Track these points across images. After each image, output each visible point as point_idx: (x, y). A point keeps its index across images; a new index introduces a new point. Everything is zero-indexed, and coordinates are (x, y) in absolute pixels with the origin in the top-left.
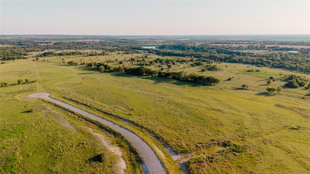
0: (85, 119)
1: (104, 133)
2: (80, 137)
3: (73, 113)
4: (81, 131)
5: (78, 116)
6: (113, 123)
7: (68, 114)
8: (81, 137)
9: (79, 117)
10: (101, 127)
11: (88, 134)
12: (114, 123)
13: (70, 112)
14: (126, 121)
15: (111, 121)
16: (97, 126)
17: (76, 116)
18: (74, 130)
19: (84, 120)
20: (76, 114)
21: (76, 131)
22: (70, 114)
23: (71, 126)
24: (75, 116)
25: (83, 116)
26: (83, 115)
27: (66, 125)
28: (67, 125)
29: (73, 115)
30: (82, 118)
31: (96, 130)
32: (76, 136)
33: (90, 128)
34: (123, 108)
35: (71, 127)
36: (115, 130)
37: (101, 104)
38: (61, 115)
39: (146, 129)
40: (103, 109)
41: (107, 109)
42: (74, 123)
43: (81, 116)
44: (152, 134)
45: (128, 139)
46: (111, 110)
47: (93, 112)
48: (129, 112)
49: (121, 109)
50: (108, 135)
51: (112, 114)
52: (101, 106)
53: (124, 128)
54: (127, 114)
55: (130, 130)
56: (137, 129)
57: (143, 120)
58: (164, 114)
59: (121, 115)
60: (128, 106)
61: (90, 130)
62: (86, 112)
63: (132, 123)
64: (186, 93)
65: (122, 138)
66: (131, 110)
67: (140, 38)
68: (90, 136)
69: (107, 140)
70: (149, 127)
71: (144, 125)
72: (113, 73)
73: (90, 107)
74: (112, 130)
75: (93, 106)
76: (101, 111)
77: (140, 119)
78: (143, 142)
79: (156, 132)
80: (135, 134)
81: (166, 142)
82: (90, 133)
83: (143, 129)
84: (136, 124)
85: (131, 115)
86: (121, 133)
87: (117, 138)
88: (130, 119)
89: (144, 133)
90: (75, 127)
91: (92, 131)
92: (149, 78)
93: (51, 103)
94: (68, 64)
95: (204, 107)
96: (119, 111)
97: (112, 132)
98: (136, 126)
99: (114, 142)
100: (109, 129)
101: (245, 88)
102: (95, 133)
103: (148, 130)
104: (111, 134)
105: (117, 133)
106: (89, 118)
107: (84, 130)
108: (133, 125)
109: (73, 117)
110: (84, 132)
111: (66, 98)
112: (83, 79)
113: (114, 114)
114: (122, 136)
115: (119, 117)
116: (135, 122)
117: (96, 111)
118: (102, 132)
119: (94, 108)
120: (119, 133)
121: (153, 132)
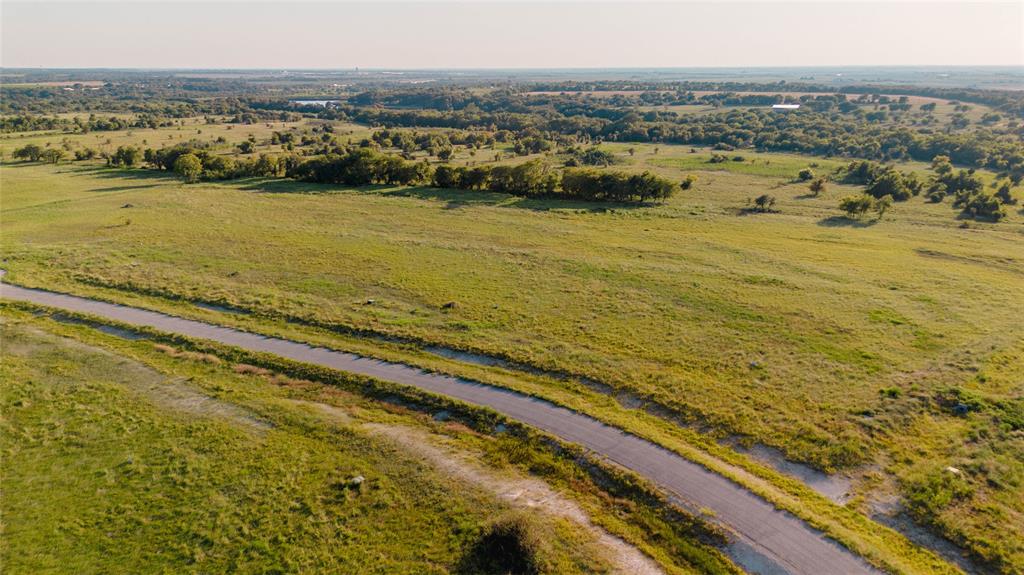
0: (266, 365)
1: (407, 418)
2: (306, 455)
3: (179, 341)
4: (290, 423)
5: (220, 356)
6: (417, 371)
7: (163, 351)
8: (312, 452)
9: (229, 358)
10: (372, 392)
11: (338, 433)
12: (419, 368)
13: (163, 339)
15: (401, 363)
16: (352, 391)
17: (213, 358)
18: (247, 421)
19: (264, 371)
20: (203, 347)
21: (267, 428)
22: (171, 350)
23: (216, 404)
24: (201, 356)
25: (246, 354)
26: (245, 349)
27: (183, 402)
28: (193, 403)
29: (192, 355)
30: (245, 362)
31: (358, 411)
32: (286, 451)
33: (323, 406)
34: (407, 307)
35: (220, 410)
36: (457, 401)
37: (292, 295)
38: (128, 360)
39: (583, 378)
40: (319, 316)
41: (334, 313)
42: (225, 388)
43: (236, 352)
44: (626, 397)
45: (549, 434)
46: (356, 317)
47: (283, 333)
48: (443, 316)
49: (396, 308)
50: (433, 426)
51: (379, 334)
52: (301, 304)
53: (484, 385)
54: (445, 328)
55: (523, 390)
56: (542, 383)
57: (538, 345)
58: (594, 314)
59: (426, 334)
60: (418, 296)
61: (329, 415)
62: (249, 336)
63: (499, 362)
64: (590, 233)
65: (516, 430)
66: (449, 310)
67: (257, 77)
68: (358, 442)
69: (453, 452)
70: (589, 370)
71: (564, 365)
72: (243, 183)
73: (248, 311)
74: (440, 400)
75: (259, 307)
76: (316, 324)
77: (518, 341)
78: (629, 438)
79: (641, 390)
80: (563, 407)
81: (724, 426)
82: (345, 430)
83: (572, 383)
84: (522, 363)
85: (464, 327)
86: (492, 409)
87: (488, 434)
88: (479, 346)
89: (588, 396)
90: (244, 407)
91: (344, 415)
92: (408, 193)
93: (37, 311)
94: (19, 159)
95: (710, 276)
96: (397, 317)
97: (444, 409)
98: (526, 372)
99: (497, 455)
100: (420, 399)
101: (766, 206)
102: (367, 426)
103: (594, 381)
104: (447, 420)
105: (473, 411)
106: (282, 359)
107: (306, 419)
108: (508, 367)
109: (196, 361)
110: (315, 429)
111: (97, 284)
112: (127, 206)
113: (388, 331)
114: (509, 421)
115: (419, 341)
116: (510, 355)
117: (289, 325)
118: (398, 418)
119: (272, 315)
120: (484, 412)
121: (624, 390)
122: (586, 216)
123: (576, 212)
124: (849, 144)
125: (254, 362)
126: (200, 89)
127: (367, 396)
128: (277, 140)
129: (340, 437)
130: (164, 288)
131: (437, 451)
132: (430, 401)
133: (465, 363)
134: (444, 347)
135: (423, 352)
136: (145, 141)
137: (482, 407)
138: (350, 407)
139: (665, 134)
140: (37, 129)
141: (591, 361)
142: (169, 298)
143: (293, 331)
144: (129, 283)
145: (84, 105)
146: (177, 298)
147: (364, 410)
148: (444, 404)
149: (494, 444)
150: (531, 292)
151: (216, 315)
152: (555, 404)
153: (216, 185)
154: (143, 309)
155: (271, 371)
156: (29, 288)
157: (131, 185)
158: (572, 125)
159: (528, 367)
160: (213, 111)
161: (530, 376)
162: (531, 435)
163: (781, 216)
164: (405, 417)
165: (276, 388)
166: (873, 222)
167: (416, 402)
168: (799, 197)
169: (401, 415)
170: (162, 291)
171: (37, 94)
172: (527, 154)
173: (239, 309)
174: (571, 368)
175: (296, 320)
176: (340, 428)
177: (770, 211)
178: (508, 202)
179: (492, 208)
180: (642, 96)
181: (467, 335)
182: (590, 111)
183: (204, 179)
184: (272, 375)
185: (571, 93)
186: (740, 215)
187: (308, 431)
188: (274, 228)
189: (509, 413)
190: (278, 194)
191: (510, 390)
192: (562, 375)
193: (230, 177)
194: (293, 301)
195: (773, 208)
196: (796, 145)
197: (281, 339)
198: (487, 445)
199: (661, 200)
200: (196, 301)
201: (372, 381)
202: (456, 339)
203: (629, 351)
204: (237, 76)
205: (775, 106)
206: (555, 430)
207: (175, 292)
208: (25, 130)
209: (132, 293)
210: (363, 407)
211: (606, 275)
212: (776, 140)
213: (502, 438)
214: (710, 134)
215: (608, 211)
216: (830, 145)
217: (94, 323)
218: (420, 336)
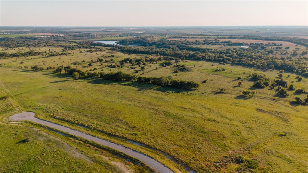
0: (92, 145)
1: (120, 160)
2: (99, 169)
3: (74, 137)
4: (97, 161)
5: (83, 142)
6: (124, 147)
7: (71, 140)
8: (100, 169)
9: (85, 142)
10: (114, 153)
11: (106, 164)
12: (125, 146)
13: (71, 136)
15: (121, 145)
17: (81, 142)
18: (88, 160)
19: (92, 146)
20: (79, 139)
21: (92, 162)
22: (73, 139)
23: (82, 155)
24: (79, 142)
25: (88, 141)
27: (75, 154)
28: (77, 155)
29: (77, 141)
30: (88, 143)
31: (111, 158)
32: (95, 168)
33: (104, 156)
34: (124, 127)
35: (83, 157)
36: (131, 156)
37: (99, 123)
38: (64, 142)
39: (160, 150)
40: (105, 130)
41: (108, 129)
42: (84, 151)
43: (87, 141)
44: (168, 156)
45: (149, 166)
46: (113, 130)
47: (97, 135)
48: (132, 130)
49: (122, 127)
50: (125, 163)
51: (117, 136)
52: (101, 126)
53: (138, 152)
54: (132, 134)
55: (146, 154)
56: (151, 151)
57: (152, 140)
58: (167, 130)
59: (128, 136)
60: (128, 123)
61: (105, 159)
62: (89, 136)
63: (143, 145)
64: (174, 101)
65: (143, 165)
66: (134, 128)
67: (94, 30)
68: (110, 166)
69: (129, 170)
70: (162, 149)
71: (156, 147)
72: (89, 80)
73: (89, 128)
74: (128, 156)
75: (92, 127)
76: (104, 132)
77: (148, 139)
78: (165, 167)
79: (171, 154)
80: (153, 159)
81: (186, 165)
82: (108, 163)
83: (157, 152)
84: (148, 146)
85: (137, 134)
86: (138, 159)
87: (136, 165)
88: (139, 140)
89: (160, 155)
90: (87, 156)
91: (108, 159)
92: (130, 85)
93: (43, 127)
94: (32, 69)
95: (199, 118)
96: (122, 131)
97: (128, 158)
98: (148, 148)
99: (137, 171)
100: (124, 155)
101: (223, 91)
102: (112, 162)
103: (162, 151)
104: (129, 161)
105: (134, 159)
106: (96, 143)
107: (100, 160)
109: (78, 143)
110: (101, 163)
111: (55, 118)
112: (61, 89)
113: (120, 135)
114: (141, 162)
115: (126, 138)
116: (145, 143)
117: (98, 133)
118: (119, 160)
119: (94, 129)
120: (136, 159)
121: (168, 154)
122: (175, 94)
123: (172, 93)
124: (257, 64)
125: (90, 144)
126: (78, 36)
127: (113, 154)
128: (99, 61)
129: (107, 165)
130: (71, 120)
131: (125, 169)
132: (126, 156)
133: (135, 145)
134: (131, 140)
135: (127, 141)
136: (64, 61)
137: (136, 158)
138: (109, 157)
139: (207, 58)
140: (35, 55)
141: (163, 146)
142: (72, 123)
143: (99, 135)
144: (63, 118)
145: (47, 44)
146: (74, 123)
147: (112, 158)
148: (129, 157)
149: (137, 168)
150: (154, 122)
151: (82, 129)
152: (152, 158)
153: (82, 80)
154: (66, 127)
155: (93, 146)
156: (41, 119)
157: (61, 80)
158: (180, 54)
159: (148, 147)
160: (82, 47)
161: (149, 149)
162: (145, 166)
163: (226, 95)
165: (94, 151)
166: (250, 97)
167: (123, 156)
168: (235, 87)
169: (119, 159)
170: (70, 121)
171: (33, 39)
172: (165, 67)
174: (158, 147)
175: (99, 131)
176: (106, 162)
177: (224, 93)
178: (155, 88)
179: (151, 90)
180: (204, 41)
181: (137, 137)
182: (187, 48)
183: (79, 78)
184: (94, 147)
185: (184, 39)
186: (215, 94)
187: (100, 163)
188: (96, 98)
189: (142, 160)
190: (98, 85)
191: (143, 154)
193: (86, 78)
194: (99, 125)
195: (225, 92)
196: (243, 63)
197: (96, 137)
198: (136, 168)
199: (196, 88)
200: (78, 124)
201: (114, 150)
202: (134, 138)
203: (172, 143)
204: (88, 30)
205: (242, 47)
207: (73, 121)
208: (32, 56)
209: (64, 121)
210: (112, 157)
211: (174, 117)
212: (237, 62)
213: (139, 166)
214: (219, 58)
215: (181, 92)
216: (252, 64)
217: (56, 131)
218: (126, 137)
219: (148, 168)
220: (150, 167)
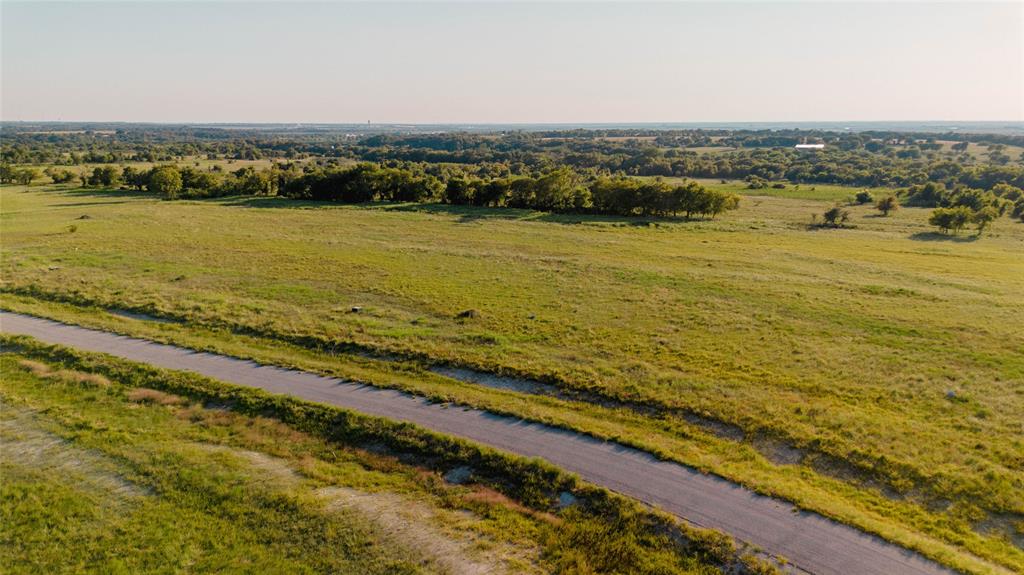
0: (179, 390)
2: (195, 550)
3: (68, 359)
4: (184, 486)
5: (112, 378)
6: (418, 400)
7: (28, 369)
8: (208, 546)
9: (125, 380)
10: (344, 435)
11: (267, 506)
12: (420, 394)
13: (37, 353)
14: (489, 380)
15: (393, 388)
16: (308, 432)
17: (100, 379)
18: (111, 482)
19: (175, 398)
20: (92, 364)
21: (141, 495)
22: (41, 367)
23: (70, 450)
24: (83, 376)
25: (154, 374)
26: (154, 367)
27: (15, 447)
28: (29, 449)
29: (68, 374)
30: (149, 385)
31: (313, 465)
32: (157, 543)
33: (255, 456)
35: (72, 461)
36: (484, 448)
37: (251, 302)
39: (689, 414)
40: (279, 326)
41: (303, 321)
42: (95, 425)
43: (140, 371)
44: (770, 445)
45: (657, 512)
46: (331, 326)
47: (220, 346)
48: (457, 328)
49: (392, 318)
50: (443, 494)
51: (364, 349)
52: (257, 311)
53: (529, 422)
54: (463, 342)
55: (597, 431)
56: (623, 421)
57: (604, 364)
58: (673, 326)
59: (433, 349)
61: (260, 472)
62: (169, 349)
63: (548, 390)
65: (594, 503)
66: (466, 319)
68: (302, 524)
69: (483, 548)
70: (690, 400)
71: (652, 394)
72: (228, 200)
73: (182, 320)
74: (456, 447)
75: (197, 313)
76: (274, 336)
77: (573, 359)
80: (670, 460)
82: (282, 500)
83: (673, 421)
84: (584, 390)
85: (490, 341)
86: (547, 464)
87: (544, 509)
88: (514, 365)
89: (705, 442)
90: (113, 456)
91: (288, 471)
95: (812, 285)
96: (397, 329)
97: (460, 463)
98: (593, 403)
99: (569, 555)
100: (422, 444)
101: (838, 221)
102: (324, 493)
103: (708, 418)
104: (467, 483)
105: (514, 465)
106: (207, 380)
107: (215, 479)
108: (563, 396)
109: (71, 384)
110: (226, 498)
112: (82, 218)
113: (378, 344)
114: (581, 485)
115: (422, 358)
116: (563, 377)
117: (234, 337)
118: (383, 477)
119: (215, 324)
120: (533, 468)
121: (764, 433)
123: (614, 225)
124: (893, 175)
125: (163, 386)
127: (332, 439)
129: (270, 515)
130: (75, 293)
131: (448, 545)
132: (439, 449)
133: (494, 389)
134: (460, 367)
135: (429, 373)
137: (530, 460)
138: (301, 458)
139: (689, 168)
141: (694, 389)
142: (77, 304)
143: (239, 345)
144: (32, 287)
146: (88, 303)
147: (323, 464)
148: (463, 454)
149: (558, 530)
150: (577, 300)
151: (135, 324)
152: (657, 456)
153: (197, 202)
154: (31, 315)
155: (185, 399)
159: (595, 396)
161: (600, 409)
162: (627, 514)
164: (396, 478)
165: (185, 426)
167: (414, 449)
169: (388, 471)
170: (71, 296)
173: (170, 317)
174: (665, 397)
175: (247, 331)
176: (273, 496)
177: (843, 227)
179: (513, 222)
181: (494, 351)
183: (185, 197)
184: (186, 405)
186: (810, 229)
187: (213, 501)
189: (579, 470)
190: (264, 209)
191: (574, 431)
192: (654, 409)
193: (215, 194)
194: (247, 308)
195: (847, 224)
197: (215, 353)
198: (545, 534)
199: (711, 216)
200: (114, 308)
201: (344, 414)
202: (479, 356)
203: (746, 375)
205: (797, 146)
206: (667, 502)
207: (88, 297)
209: (29, 298)
210: (323, 458)
211: (674, 284)
213: (572, 518)
214: (739, 167)
215: (652, 225)
216: (872, 176)
218: (424, 351)
219: (656, 526)
220: (677, 521)
